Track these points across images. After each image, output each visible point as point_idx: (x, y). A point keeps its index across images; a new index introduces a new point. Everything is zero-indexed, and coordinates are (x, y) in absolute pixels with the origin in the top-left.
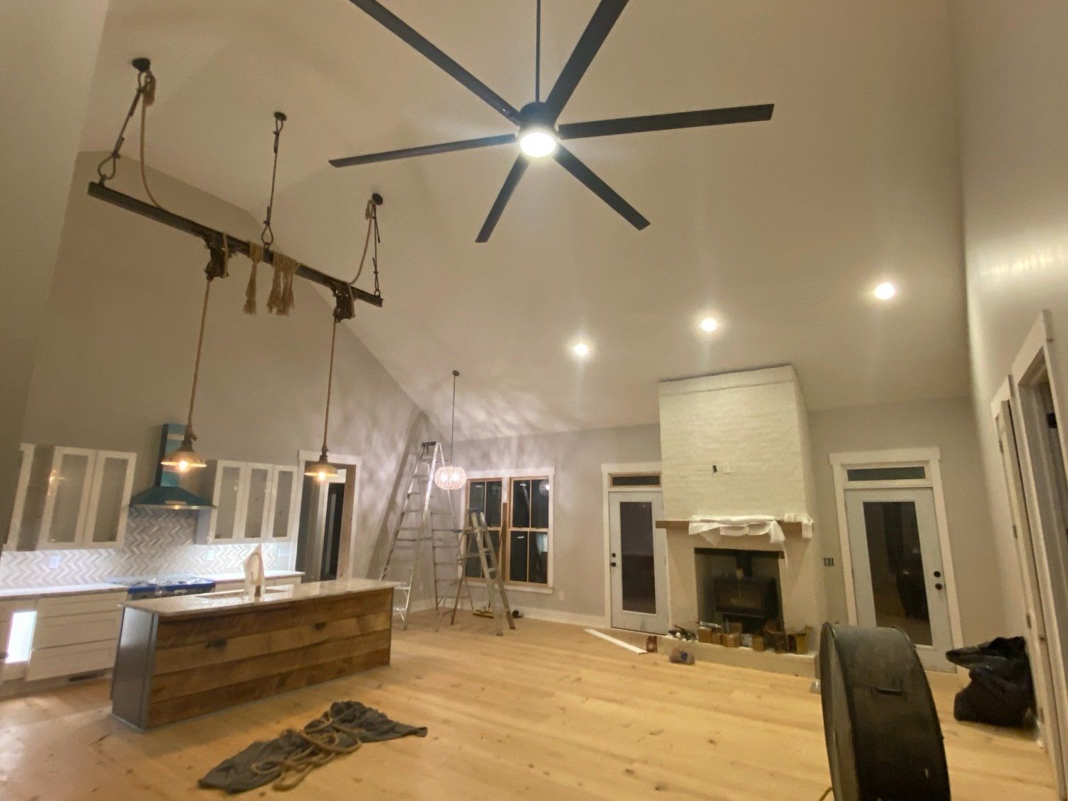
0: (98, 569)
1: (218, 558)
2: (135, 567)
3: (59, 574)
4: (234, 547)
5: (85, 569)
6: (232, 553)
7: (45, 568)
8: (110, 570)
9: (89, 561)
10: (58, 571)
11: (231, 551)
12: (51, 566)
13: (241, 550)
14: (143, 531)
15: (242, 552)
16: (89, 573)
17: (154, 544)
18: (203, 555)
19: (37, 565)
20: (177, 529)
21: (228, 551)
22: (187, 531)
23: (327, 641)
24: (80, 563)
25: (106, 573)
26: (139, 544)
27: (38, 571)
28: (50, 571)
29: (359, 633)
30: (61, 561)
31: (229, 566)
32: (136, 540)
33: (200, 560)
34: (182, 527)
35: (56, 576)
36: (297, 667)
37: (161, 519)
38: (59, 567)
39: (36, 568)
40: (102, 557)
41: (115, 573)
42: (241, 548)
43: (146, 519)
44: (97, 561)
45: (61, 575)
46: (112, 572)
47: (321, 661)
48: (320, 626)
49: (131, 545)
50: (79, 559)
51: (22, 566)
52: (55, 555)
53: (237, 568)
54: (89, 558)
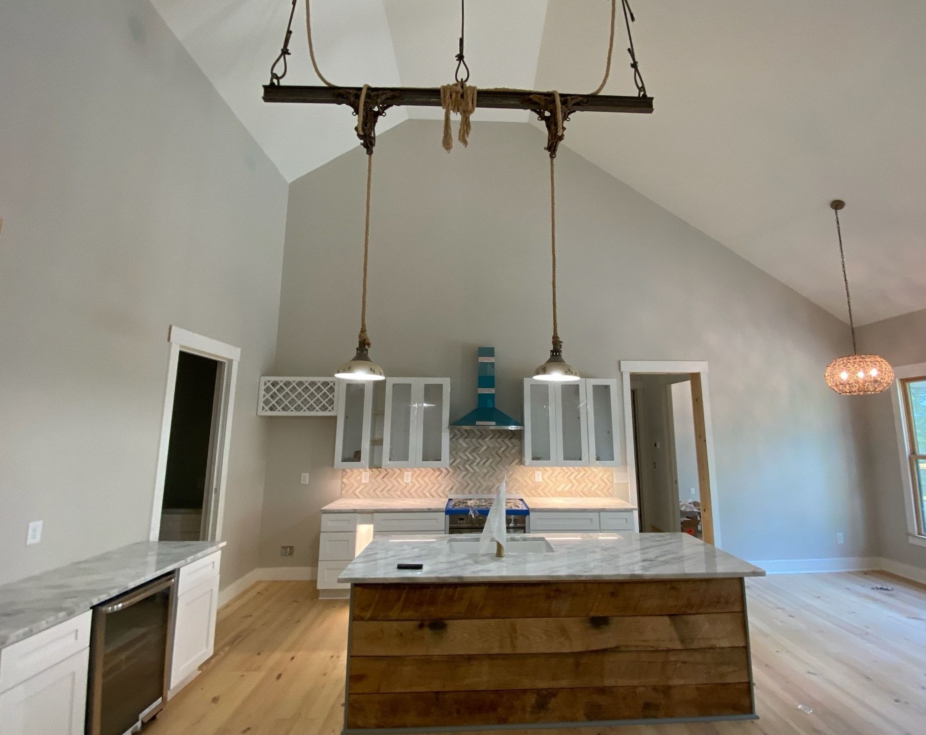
0: (441, 485)
1: (547, 480)
2: (472, 484)
3: (412, 488)
4: (562, 469)
5: (431, 485)
6: (560, 476)
7: (401, 482)
8: (450, 487)
9: (433, 477)
10: (411, 484)
11: (559, 473)
12: (405, 481)
13: (569, 473)
14: (474, 451)
15: (571, 474)
16: (435, 488)
17: (484, 464)
18: (531, 476)
19: (395, 479)
20: (503, 449)
21: (556, 474)
22: (513, 451)
23: (615, 650)
24: (426, 479)
25: (448, 489)
26: (472, 463)
27: (397, 484)
28: (405, 485)
29: (679, 646)
30: (412, 476)
31: (559, 489)
32: (469, 459)
33: (530, 482)
34: (508, 447)
35: (410, 490)
36: (564, 683)
37: (487, 440)
38: (412, 482)
39: (394, 482)
40: (443, 475)
41: (454, 489)
42: (570, 471)
43: (474, 440)
44: (439, 478)
45: (413, 489)
46: (452, 488)
47: (609, 682)
48: (599, 622)
49: (465, 464)
50: (425, 476)
51: (385, 479)
52: (407, 471)
53: (568, 491)
54: (433, 474)
